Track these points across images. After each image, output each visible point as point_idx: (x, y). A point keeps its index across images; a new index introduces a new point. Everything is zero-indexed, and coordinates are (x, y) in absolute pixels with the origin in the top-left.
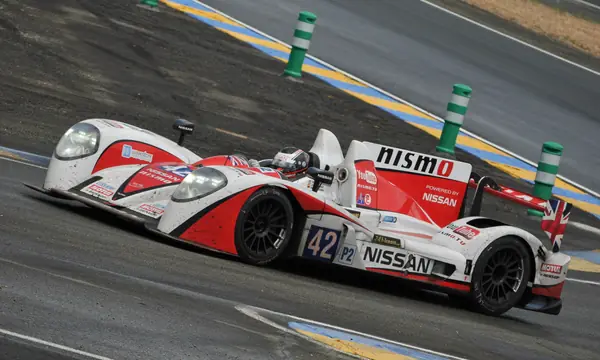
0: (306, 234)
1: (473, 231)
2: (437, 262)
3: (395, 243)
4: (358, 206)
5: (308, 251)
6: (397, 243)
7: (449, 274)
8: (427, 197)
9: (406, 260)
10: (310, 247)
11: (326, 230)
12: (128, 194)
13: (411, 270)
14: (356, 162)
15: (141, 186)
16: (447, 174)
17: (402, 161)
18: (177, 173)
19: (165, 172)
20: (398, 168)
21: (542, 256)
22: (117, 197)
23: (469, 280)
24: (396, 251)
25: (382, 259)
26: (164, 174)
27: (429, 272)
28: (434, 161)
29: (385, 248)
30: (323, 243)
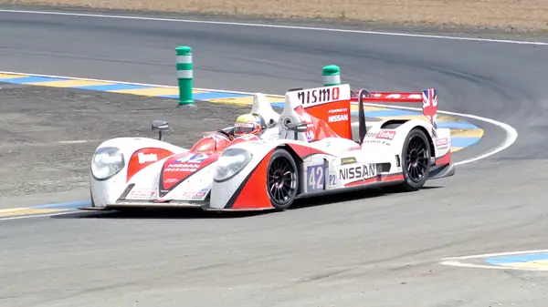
0: (305, 174)
1: (390, 132)
2: (377, 165)
3: (352, 160)
4: (309, 142)
5: (309, 187)
6: (354, 160)
7: (388, 171)
8: (331, 119)
9: (361, 170)
10: (310, 184)
11: (316, 167)
12: (170, 189)
13: (366, 177)
14: (295, 109)
15: (175, 180)
16: (337, 98)
17: (312, 99)
18: (194, 161)
19: (183, 163)
20: (311, 104)
21: (434, 134)
22: (162, 194)
23: (401, 171)
24: (354, 166)
25: (350, 175)
26: (186, 166)
27: (375, 174)
28: (328, 90)
29: (349, 166)
30: (317, 177)
